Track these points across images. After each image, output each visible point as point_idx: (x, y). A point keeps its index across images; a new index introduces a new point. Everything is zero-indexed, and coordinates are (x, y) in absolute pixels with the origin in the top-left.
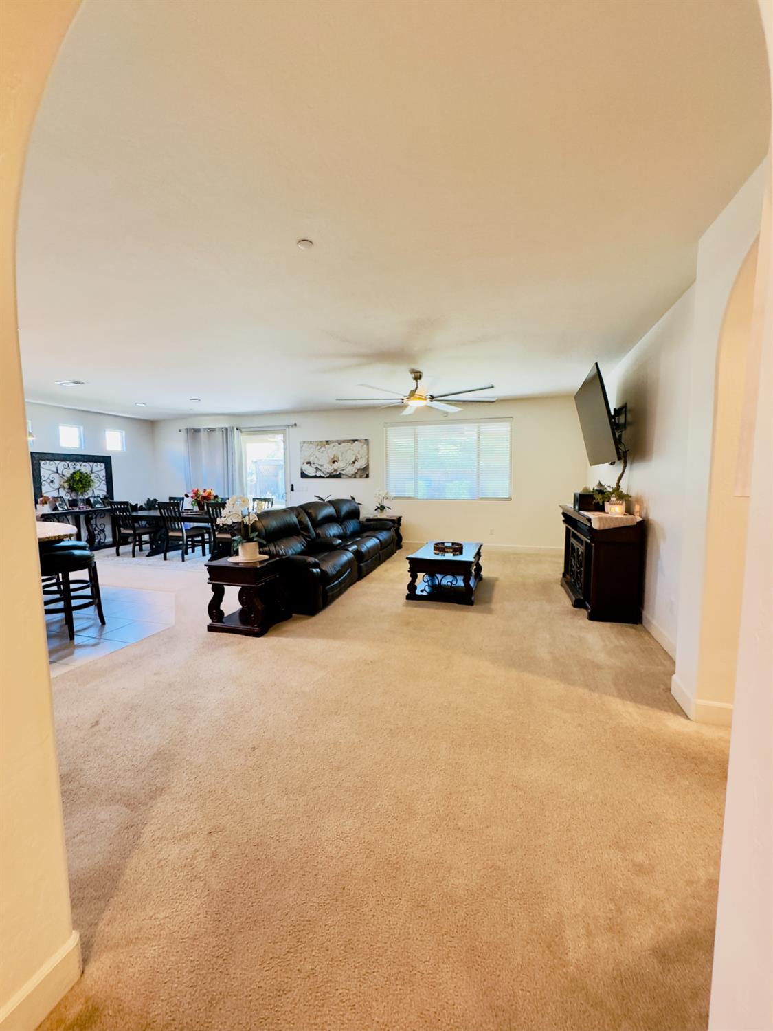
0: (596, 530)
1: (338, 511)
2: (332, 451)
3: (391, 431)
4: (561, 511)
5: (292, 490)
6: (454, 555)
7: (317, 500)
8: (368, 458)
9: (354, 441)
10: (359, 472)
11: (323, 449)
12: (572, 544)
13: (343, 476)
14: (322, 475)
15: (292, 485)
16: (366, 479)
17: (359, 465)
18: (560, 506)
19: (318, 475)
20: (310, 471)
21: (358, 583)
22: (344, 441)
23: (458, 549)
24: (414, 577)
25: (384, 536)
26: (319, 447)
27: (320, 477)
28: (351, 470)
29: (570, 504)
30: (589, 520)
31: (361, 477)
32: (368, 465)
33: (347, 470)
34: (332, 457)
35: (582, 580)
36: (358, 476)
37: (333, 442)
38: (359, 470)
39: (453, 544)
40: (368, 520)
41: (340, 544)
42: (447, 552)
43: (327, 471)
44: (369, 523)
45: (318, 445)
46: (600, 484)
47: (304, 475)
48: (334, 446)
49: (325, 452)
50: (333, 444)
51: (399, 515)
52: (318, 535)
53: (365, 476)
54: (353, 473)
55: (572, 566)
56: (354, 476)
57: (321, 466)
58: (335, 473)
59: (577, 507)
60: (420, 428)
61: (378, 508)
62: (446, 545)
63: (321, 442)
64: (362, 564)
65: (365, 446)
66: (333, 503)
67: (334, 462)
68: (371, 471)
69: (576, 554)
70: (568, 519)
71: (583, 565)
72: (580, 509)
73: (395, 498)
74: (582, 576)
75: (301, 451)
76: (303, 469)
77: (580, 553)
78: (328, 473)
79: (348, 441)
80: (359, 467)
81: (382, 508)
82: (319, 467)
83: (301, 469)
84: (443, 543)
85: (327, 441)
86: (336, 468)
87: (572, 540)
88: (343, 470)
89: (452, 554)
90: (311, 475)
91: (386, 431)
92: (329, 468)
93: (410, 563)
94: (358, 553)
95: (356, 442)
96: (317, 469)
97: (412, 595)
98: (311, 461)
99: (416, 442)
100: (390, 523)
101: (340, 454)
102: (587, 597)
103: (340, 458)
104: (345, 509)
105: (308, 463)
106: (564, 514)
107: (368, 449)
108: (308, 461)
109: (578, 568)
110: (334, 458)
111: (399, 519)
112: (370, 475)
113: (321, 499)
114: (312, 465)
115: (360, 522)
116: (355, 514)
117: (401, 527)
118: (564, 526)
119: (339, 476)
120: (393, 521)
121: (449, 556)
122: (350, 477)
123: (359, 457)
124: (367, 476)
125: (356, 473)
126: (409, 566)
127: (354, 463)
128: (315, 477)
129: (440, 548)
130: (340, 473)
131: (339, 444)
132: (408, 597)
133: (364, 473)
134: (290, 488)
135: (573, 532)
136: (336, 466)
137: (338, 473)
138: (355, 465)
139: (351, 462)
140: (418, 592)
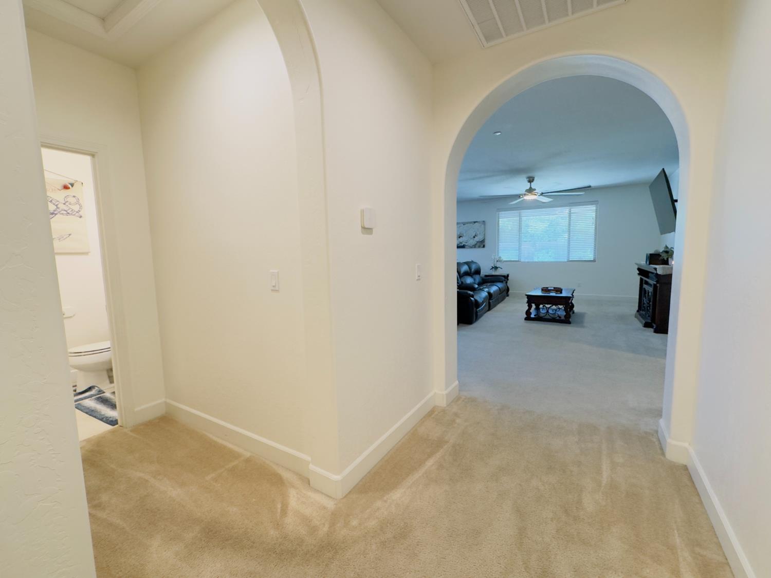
0: (660, 275)
1: (470, 268)
2: (459, 230)
3: (502, 214)
4: (637, 267)
6: (556, 294)
8: (484, 234)
9: (475, 222)
10: (478, 244)
12: (644, 288)
13: (466, 247)
16: (483, 248)
17: (477, 239)
18: (637, 264)
21: (489, 312)
22: (467, 223)
23: (559, 290)
24: (530, 307)
25: (500, 285)
28: (472, 242)
29: (643, 262)
30: (656, 269)
31: (479, 247)
32: (484, 239)
33: (469, 242)
34: (459, 234)
35: (651, 310)
36: (477, 246)
38: (477, 242)
39: (554, 288)
40: (486, 276)
41: (477, 288)
42: (552, 292)
44: (487, 278)
46: (667, 247)
48: (460, 227)
50: (459, 225)
51: (508, 273)
52: (462, 282)
53: (482, 246)
54: (474, 244)
55: (644, 304)
56: (474, 246)
58: (460, 245)
59: (648, 263)
60: (525, 213)
61: (493, 268)
62: (549, 288)
64: (491, 301)
65: (483, 226)
66: (467, 263)
67: (460, 237)
68: (487, 243)
69: (647, 295)
70: (642, 272)
71: (652, 301)
72: (650, 264)
73: (504, 261)
74: (651, 308)
77: (650, 294)
79: (471, 223)
80: (477, 240)
81: (496, 268)
84: (547, 288)
86: (461, 241)
87: (645, 286)
88: (466, 243)
91: (498, 215)
93: (528, 298)
94: (489, 293)
97: (528, 318)
99: (520, 221)
100: (503, 278)
101: (465, 231)
102: (653, 320)
103: (465, 235)
104: (474, 267)
106: (639, 269)
107: (485, 228)
109: (648, 303)
111: (508, 276)
112: (485, 246)
115: (481, 277)
116: (478, 272)
117: (508, 282)
118: (638, 278)
119: (463, 247)
120: (504, 276)
121: (553, 294)
122: (471, 247)
123: (478, 233)
124: (484, 246)
125: (476, 244)
126: (527, 300)
127: (474, 237)
129: (545, 290)
130: (464, 245)
131: (464, 225)
132: (526, 319)
133: (482, 244)
135: (645, 280)
136: (462, 239)
137: (462, 245)
138: (475, 239)
139: (472, 237)
140: (532, 316)
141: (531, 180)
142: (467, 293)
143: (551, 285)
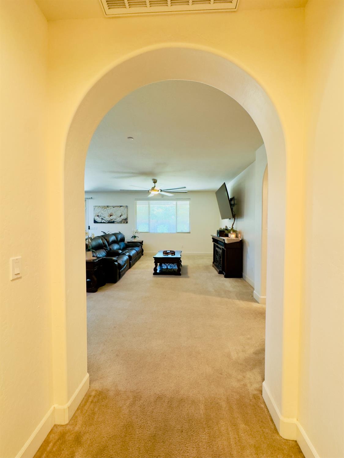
0: (226, 243)
1: (117, 238)
2: (110, 211)
3: (138, 202)
4: (212, 237)
5: (89, 229)
6: (172, 255)
7: (103, 234)
8: (127, 214)
9: (121, 206)
10: (123, 221)
11: (105, 209)
12: (217, 250)
13: (115, 222)
14: (105, 222)
15: (89, 227)
16: (127, 224)
17: (122, 217)
18: (211, 235)
19: (103, 222)
20: (99, 220)
21: (129, 270)
22: (116, 206)
23: (173, 253)
24: (156, 265)
25: (137, 249)
26: (103, 209)
27: (104, 223)
28: (119, 219)
29: (215, 234)
30: (224, 240)
31: (124, 223)
32: (127, 218)
33: (117, 219)
34: (110, 213)
35: (221, 263)
36: (122, 222)
37: (110, 206)
38: (123, 219)
39: (170, 251)
40: (128, 242)
41: (121, 253)
42: (169, 254)
43: (107, 220)
44: (130, 244)
45: (103, 208)
46: (226, 227)
47: (95, 222)
48: (111, 209)
49: (106, 211)
50: (110, 208)
51: (142, 240)
52: (110, 249)
53: (126, 222)
54: (120, 221)
55: (217, 259)
56: (121, 222)
57: (104, 217)
58: (111, 221)
59: (218, 235)
60: (151, 202)
61: (133, 237)
62: (167, 252)
63: (104, 206)
64: (131, 261)
65: (126, 209)
66: (115, 234)
67: (111, 216)
68: (129, 220)
69: (218, 254)
70: (214, 240)
71: (222, 257)
72: (220, 236)
73: (141, 232)
74: (221, 262)
75: (94, 210)
76: (95, 219)
77: (220, 253)
78: (108, 221)
79: (118, 206)
80: (123, 218)
81: (135, 237)
82: (103, 218)
83: (94, 219)
85: (108, 206)
86: (112, 219)
87: (217, 248)
88: (115, 220)
89: (171, 255)
90: (99, 222)
91: (136, 202)
92: (108, 219)
93: (155, 259)
94: (129, 256)
95: (122, 207)
96: (102, 219)
97: (155, 273)
98: (99, 215)
99: (149, 207)
100: (139, 244)
101: (114, 212)
102: (223, 269)
103: (114, 214)
104: (119, 237)
105: (97, 216)
106: (213, 238)
107: (127, 210)
108: (98, 215)
109: (219, 259)
110: (111, 214)
111: (142, 242)
112: (128, 222)
114: (100, 217)
115: (125, 243)
116: (123, 240)
117: (143, 246)
118: (213, 243)
119: (113, 222)
120: (140, 242)
121: (170, 256)
122: (119, 223)
123: (123, 214)
124: (127, 223)
125: (122, 221)
126: (154, 261)
127: (121, 216)
128: (101, 223)
129: (165, 253)
130: (114, 221)
131: (114, 208)
132: (154, 274)
133: (125, 221)
134: (88, 228)
135: (217, 245)
136: (112, 217)
137: (113, 221)
138: (121, 217)
139: (119, 216)
140: (158, 271)
141: (155, 182)
142: (112, 259)
143: (168, 249)
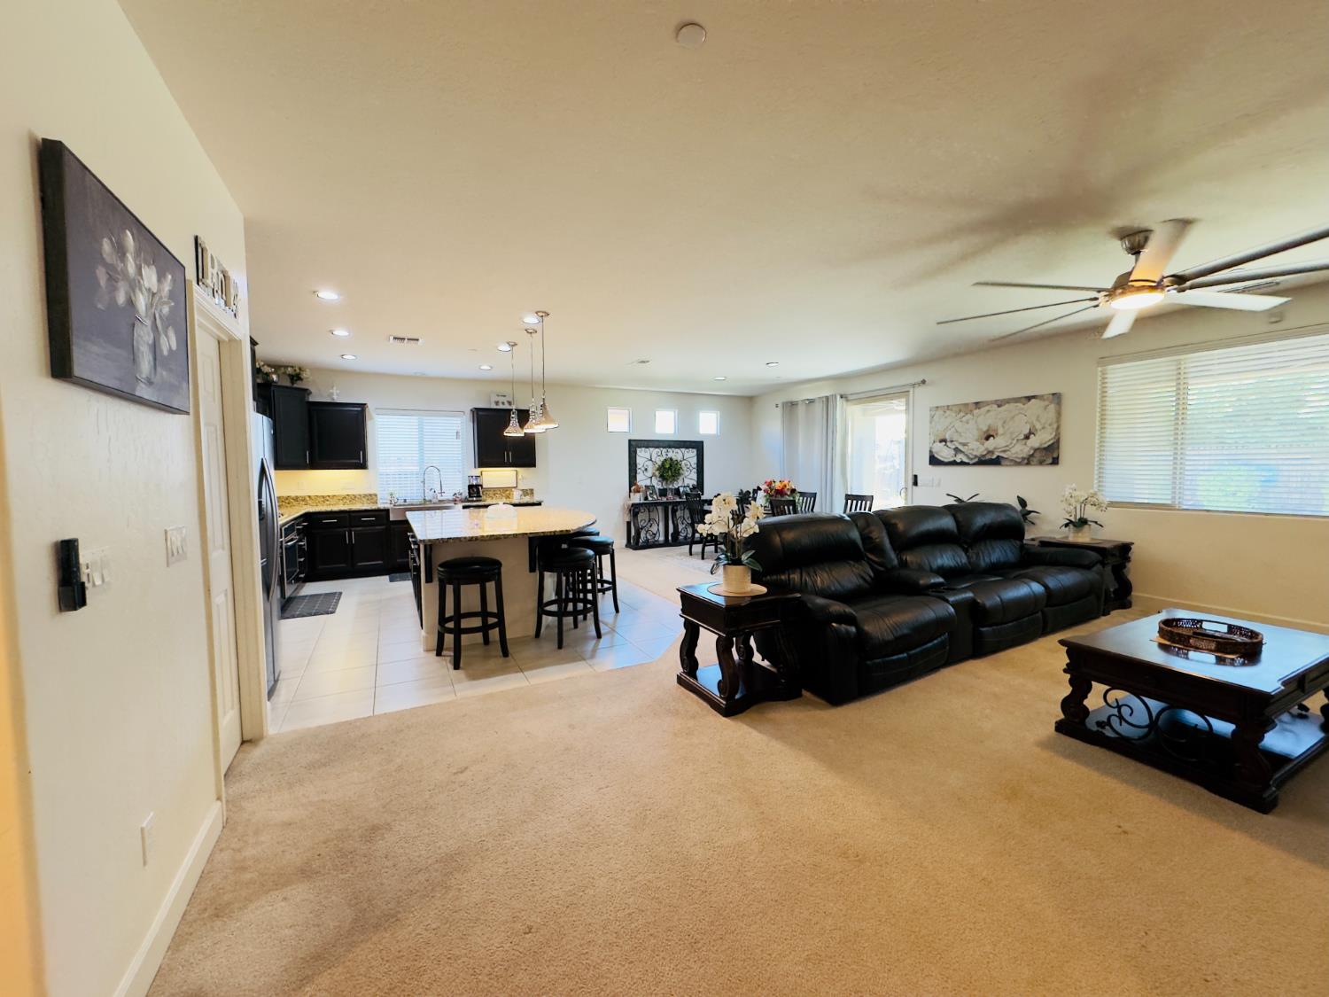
1: (963, 524)
2: (985, 420)
3: (1116, 370)
5: (915, 483)
7: (952, 501)
8: (1058, 428)
9: (1029, 398)
10: (1038, 455)
11: (969, 416)
13: (1003, 462)
14: (966, 460)
15: (916, 477)
16: (1054, 467)
17: (1035, 442)
19: (959, 461)
20: (945, 453)
22: (1008, 401)
23: (1244, 649)
24: (1081, 687)
26: (962, 414)
27: (962, 463)
28: (1021, 450)
31: (1041, 463)
32: (1058, 441)
33: (1013, 451)
34: (985, 429)
36: (1035, 460)
37: (987, 403)
38: (1036, 450)
39: (1233, 629)
40: (1044, 544)
43: (975, 453)
44: (1045, 550)
45: (960, 411)
47: (934, 461)
48: (988, 411)
49: (972, 422)
50: (987, 408)
51: (1128, 540)
53: (1050, 461)
54: (1025, 456)
56: (1028, 461)
57: (964, 445)
58: (988, 457)
61: (1071, 522)
63: (966, 405)
65: (1052, 407)
67: (987, 438)
68: (1066, 452)
73: (1112, 504)
75: (931, 422)
76: (934, 450)
78: (976, 456)
79: (1017, 400)
80: (1037, 445)
81: (1081, 523)
82: (960, 447)
83: (931, 452)
84: (1198, 622)
85: (977, 403)
86: (991, 449)
88: (1004, 451)
89: (1211, 658)
90: (946, 460)
91: (1104, 373)
92: (978, 449)
93: (1068, 652)
94: (969, 608)
95: (1033, 400)
96: (957, 450)
98: (948, 437)
99: (1180, 393)
100: (1093, 555)
101: (1000, 424)
103: (1001, 431)
105: (941, 441)
107: (1059, 414)
108: (942, 438)
110: (988, 430)
111: (1127, 547)
112: (1061, 460)
113: (959, 500)
114: (948, 444)
115: (1023, 547)
116: (1009, 532)
119: (996, 462)
122: (1018, 464)
123: (1038, 426)
124: (1055, 462)
125: (1032, 455)
127: (1027, 437)
128: (954, 463)
130: (998, 457)
131: (999, 406)
132: (1064, 728)
133: (1050, 455)
134: (911, 481)
136: (991, 444)
137: (994, 457)
138: (1029, 442)
139: (1022, 437)
140: (1090, 725)
141: (1136, 242)
